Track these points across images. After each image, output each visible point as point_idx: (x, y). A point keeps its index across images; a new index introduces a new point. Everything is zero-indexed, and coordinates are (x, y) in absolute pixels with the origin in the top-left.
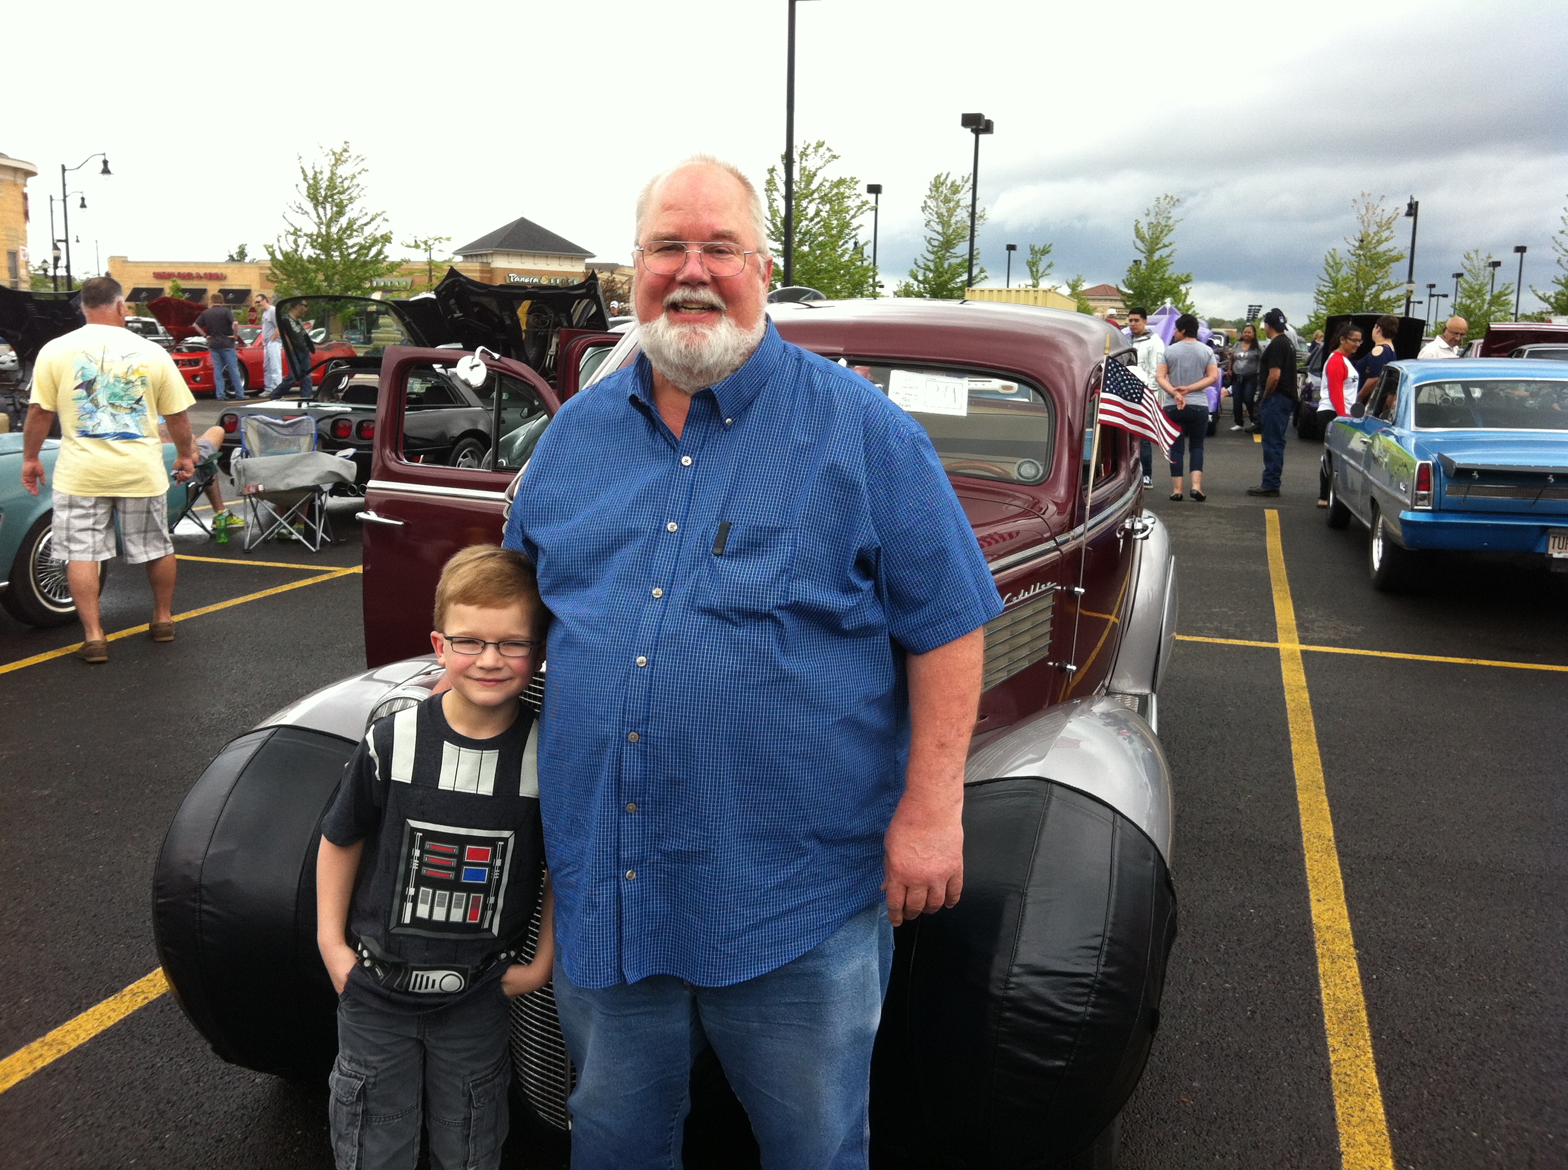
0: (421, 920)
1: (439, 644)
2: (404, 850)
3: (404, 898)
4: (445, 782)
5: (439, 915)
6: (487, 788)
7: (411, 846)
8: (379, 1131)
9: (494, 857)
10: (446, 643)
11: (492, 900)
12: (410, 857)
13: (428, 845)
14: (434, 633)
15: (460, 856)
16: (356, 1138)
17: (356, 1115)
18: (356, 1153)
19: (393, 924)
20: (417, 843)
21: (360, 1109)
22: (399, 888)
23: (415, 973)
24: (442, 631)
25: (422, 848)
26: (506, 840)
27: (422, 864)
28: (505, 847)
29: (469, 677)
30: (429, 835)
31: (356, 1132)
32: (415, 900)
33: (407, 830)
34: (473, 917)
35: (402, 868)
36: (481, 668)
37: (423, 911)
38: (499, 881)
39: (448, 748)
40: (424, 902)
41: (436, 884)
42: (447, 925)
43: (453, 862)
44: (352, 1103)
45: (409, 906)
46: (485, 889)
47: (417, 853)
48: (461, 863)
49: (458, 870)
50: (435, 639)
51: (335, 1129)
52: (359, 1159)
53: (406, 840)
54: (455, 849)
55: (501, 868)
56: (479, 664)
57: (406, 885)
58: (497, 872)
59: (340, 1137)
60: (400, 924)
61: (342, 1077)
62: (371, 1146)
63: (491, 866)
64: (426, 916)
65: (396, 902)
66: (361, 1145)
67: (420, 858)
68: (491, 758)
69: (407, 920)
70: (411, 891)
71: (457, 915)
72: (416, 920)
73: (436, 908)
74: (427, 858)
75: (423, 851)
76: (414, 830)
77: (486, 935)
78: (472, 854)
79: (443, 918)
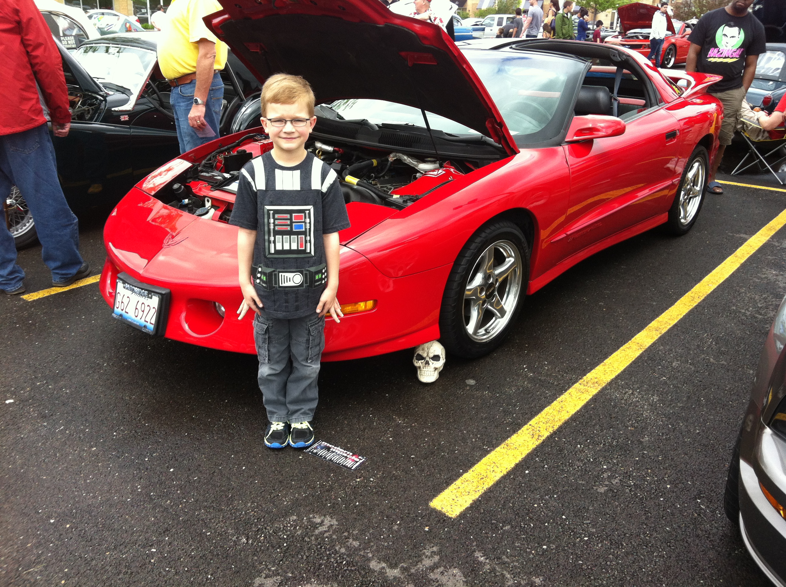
2: (266, 220)
5: (287, 247)
7: (269, 218)
9: (305, 218)
11: (308, 238)
12: (269, 223)
13: (276, 216)
15: (291, 219)
20: (271, 216)
22: (266, 237)
24: (265, 117)
25: (274, 217)
26: (309, 210)
28: (309, 214)
30: (276, 212)
32: (274, 242)
33: (266, 211)
38: (310, 229)
40: (279, 242)
42: (290, 251)
43: (289, 222)
45: (272, 245)
46: (304, 233)
47: (272, 221)
48: (292, 222)
49: (291, 225)
53: (266, 216)
54: (288, 216)
55: (310, 223)
58: (308, 225)
63: (305, 222)
65: (267, 244)
67: (274, 223)
69: (272, 251)
70: (272, 238)
71: (294, 247)
73: (284, 244)
74: (277, 222)
75: (275, 219)
76: (269, 210)
77: (309, 255)
78: (296, 217)
79: (288, 248)
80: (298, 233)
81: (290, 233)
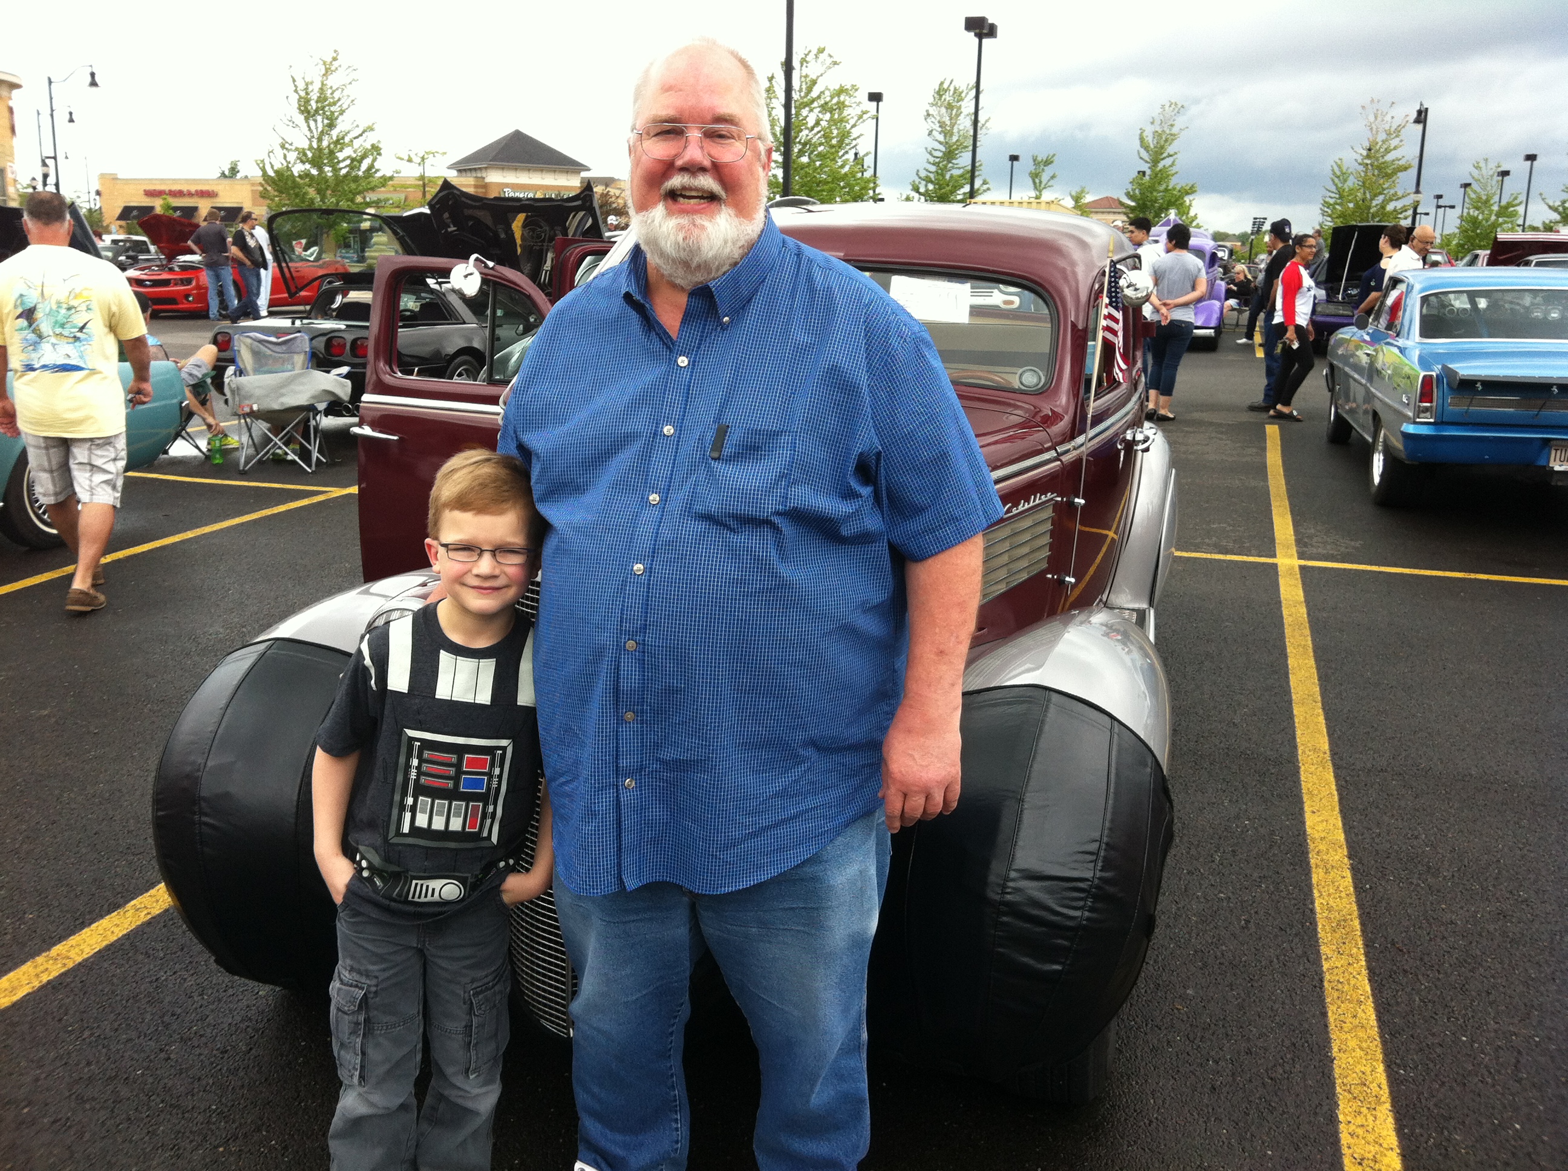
0: (420, 829)
1: (433, 550)
2: (402, 760)
3: (402, 808)
4: (443, 691)
5: (438, 824)
6: (484, 697)
7: (409, 756)
8: (381, 1040)
9: (492, 765)
10: (442, 551)
11: (491, 808)
12: (408, 766)
13: (426, 754)
14: (428, 540)
15: (458, 766)
16: (358, 1046)
17: (357, 1024)
18: (358, 1061)
19: (392, 833)
20: (415, 752)
21: (362, 1018)
22: (397, 798)
23: (414, 882)
24: (436, 538)
25: (420, 757)
26: (504, 749)
27: (420, 773)
28: (503, 756)
29: (464, 585)
30: (426, 744)
31: (359, 1040)
32: (413, 809)
33: (404, 740)
34: (472, 826)
35: (400, 778)
36: (477, 576)
37: (422, 821)
38: (498, 789)
39: (444, 657)
40: (423, 811)
41: (435, 793)
42: (446, 835)
43: (452, 771)
44: (354, 1013)
45: (408, 816)
46: (484, 798)
47: (415, 762)
48: (459, 772)
49: (456, 779)
50: (430, 546)
51: (337, 1038)
52: (362, 1067)
53: (404, 751)
54: (454, 758)
55: (500, 777)
56: (476, 571)
57: (404, 794)
58: (495, 780)
59: (342, 1045)
60: (399, 833)
61: (343, 987)
62: (373, 1054)
63: (490, 775)
64: (425, 825)
65: (395, 812)
66: (363, 1053)
67: (418, 768)
68: (488, 667)
69: (406, 829)
70: (410, 801)
71: (456, 825)
72: (415, 830)
73: (435, 818)
74: (425, 767)
75: (421, 761)
76: (412, 739)
77: (485, 844)
78: (471, 763)
79: (442, 828)
80: (467, 798)
81: (451, 795)
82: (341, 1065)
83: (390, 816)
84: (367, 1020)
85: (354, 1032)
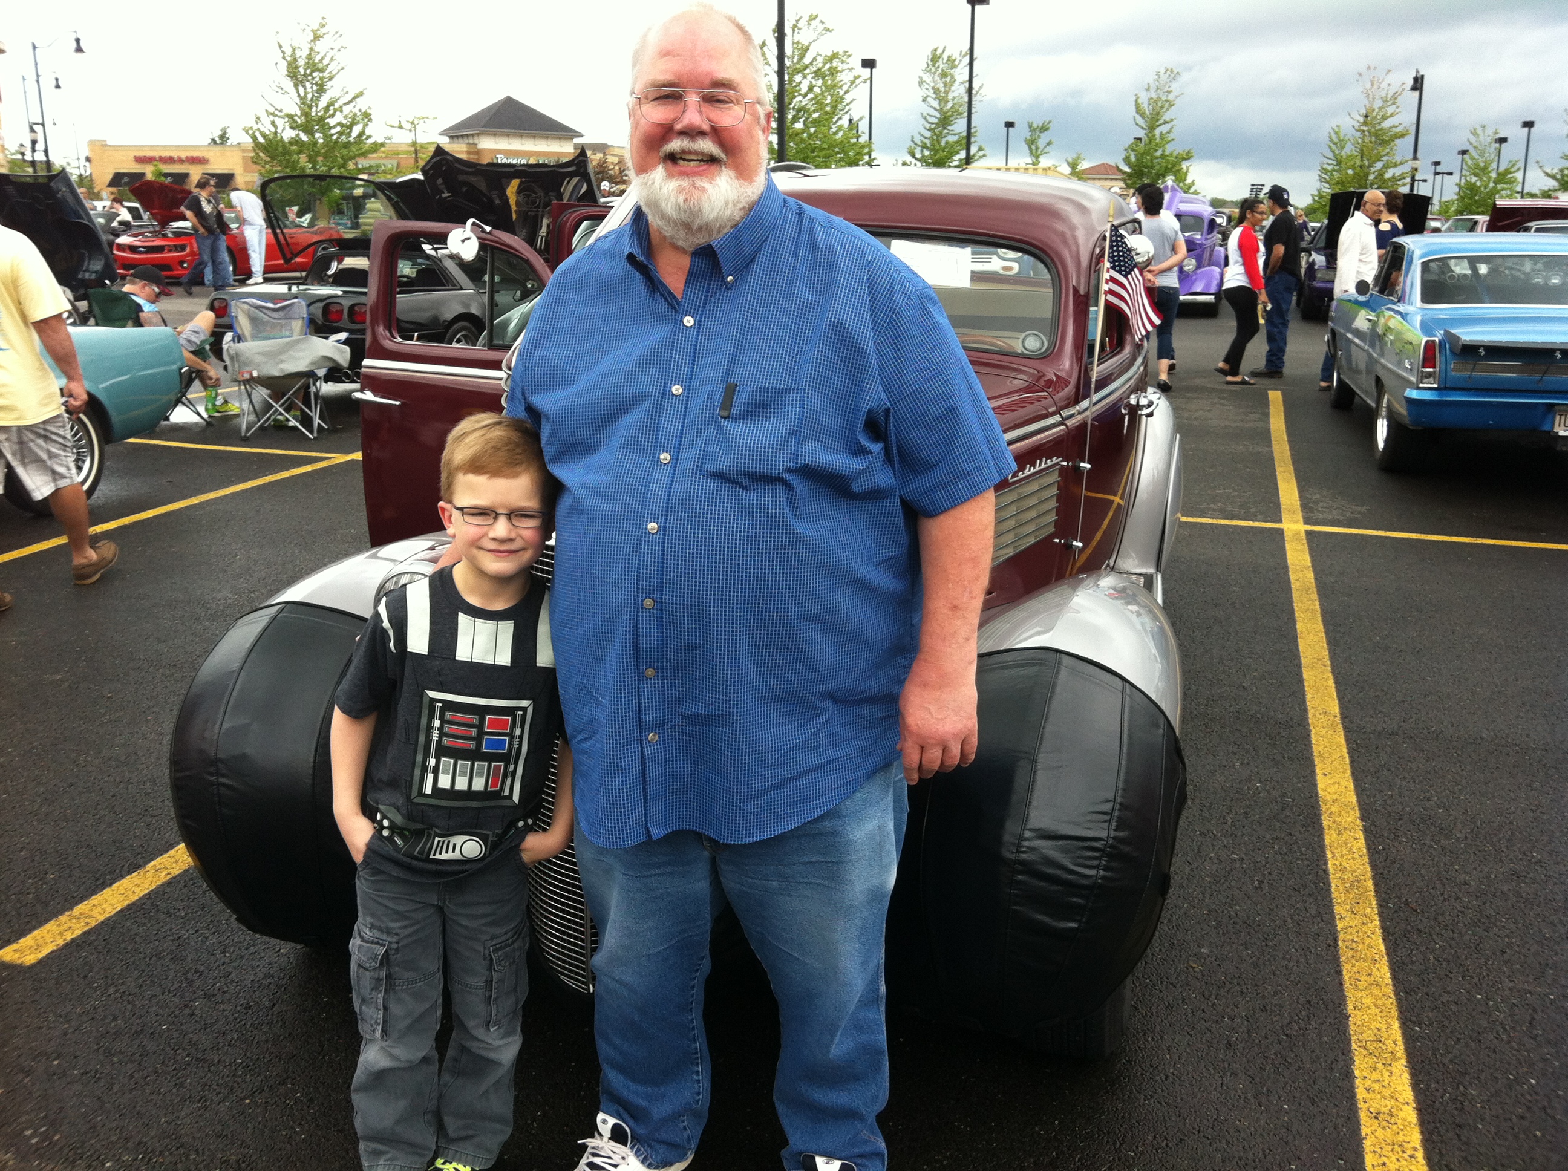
1: (447, 514)
2: (424, 721)
3: (425, 769)
4: (463, 653)
5: (461, 784)
6: (504, 658)
7: (431, 717)
8: (403, 995)
9: (513, 726)
10: (456, 514)
11: (512, 767)
12: (430, 728)
13: (448, 715)
14: (442, 504)
15: (480, 726)
16: (381, 1001)
17: (379, 980)
18: (381, 1016)
19: (414, 794)
20: (437, 713)
21: (383, 974)
22: (419, 758)
23: (437, 839)
24: (450, 502)
25: (442, 718)
26: (524, 709)
28: (524, 717)
29: (481, 548)
30: (448, 706)
31: (381, 996)
32: (436, 771)
33: (426, 701)
34: (494, 785)
36: (494, 539)
38: (519, 749)
39: (463, 619)
40: (446, 772)
41: (457, 754)
42: (469, 794)
43: (474, 732)
44: (375, 969)
45: (430, 777)
46: (505, 758)
47: (437, 723)
48: (481, 733)
49: (478, 740)
50: (444, 510)
51: (359, 994)
52: (384, 1021)
53: (425, 712)
54: (475, 719)
55: (521, 737)
56: (492, 535)
57: (426, 755)
58: (516, 741)
59: (364, 1001)
60: (421, 793)
61: (365, 944)
62: (396, 1009)
63: (511, 736)
64: (448, 786)
65: (417, 772)
66: (385, 1008)
67: (440, 729)
68: (507, 629)
69: (428, 790)
70: (432, 762)
71: (479, 784)
72: (438, 791)
73: (458, 778)
74: (447, 728)
75: (443, 721)
76: (434, 701)
77: (507, 803)
78: (492, 723)
79: (465, 788)
80: (490, 758)
81: (474, 755)
82: (362, 1019)
83: (412, 776)
84: (389, 977)
85: (375, 988)
